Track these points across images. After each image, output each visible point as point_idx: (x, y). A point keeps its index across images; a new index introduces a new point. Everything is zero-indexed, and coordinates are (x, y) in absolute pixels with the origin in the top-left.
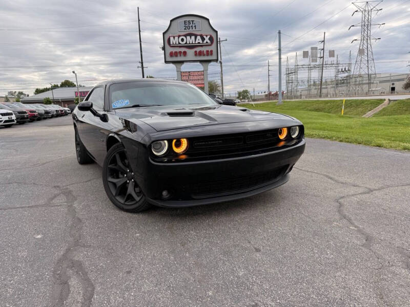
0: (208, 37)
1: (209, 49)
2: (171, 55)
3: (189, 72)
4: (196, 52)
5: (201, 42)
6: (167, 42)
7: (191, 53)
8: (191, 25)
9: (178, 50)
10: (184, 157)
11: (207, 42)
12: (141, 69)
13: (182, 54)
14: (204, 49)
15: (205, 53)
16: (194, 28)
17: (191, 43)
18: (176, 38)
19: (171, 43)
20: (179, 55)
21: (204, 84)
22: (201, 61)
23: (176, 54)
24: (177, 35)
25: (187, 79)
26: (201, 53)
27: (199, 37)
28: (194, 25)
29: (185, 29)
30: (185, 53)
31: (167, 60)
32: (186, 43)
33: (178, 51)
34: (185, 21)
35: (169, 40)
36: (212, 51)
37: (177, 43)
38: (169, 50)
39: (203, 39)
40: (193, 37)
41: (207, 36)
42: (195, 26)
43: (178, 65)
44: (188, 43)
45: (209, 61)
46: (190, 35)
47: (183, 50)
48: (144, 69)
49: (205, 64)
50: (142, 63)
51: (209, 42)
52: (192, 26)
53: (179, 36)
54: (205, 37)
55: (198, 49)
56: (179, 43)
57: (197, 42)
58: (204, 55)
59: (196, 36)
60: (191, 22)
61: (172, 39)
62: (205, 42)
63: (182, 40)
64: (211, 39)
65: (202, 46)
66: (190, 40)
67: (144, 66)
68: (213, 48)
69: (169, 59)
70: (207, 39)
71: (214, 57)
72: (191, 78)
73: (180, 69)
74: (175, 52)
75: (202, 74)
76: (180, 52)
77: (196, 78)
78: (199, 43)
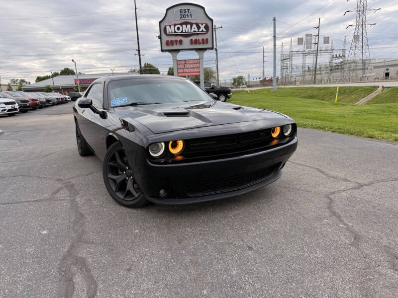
0: (204, 25)
1: (205, 37)
2: (168, 43)
3: (185, 60)
4: (191, 40)
5: (196, 30)
6: (163, 31)
7: (186, 41)
8: (186, 14)
9: (174, 38)
10: (180, 158)
11: (202, 31)
12: (138, 56)
13: (178, 43)
14: (200, 38)
15: (201, 41)
16: (189, 17)
17: (187, 31)
18: (172, 27)
19: (168, 32)
20: (175, 43)
21: (199, 72)
22: (197, 50)
23: (172, 43)
24: (173, 24)
25: (183, 67)
26: (196, 42)
27: (194, 26)
28: (189, 14)
29: (181, 18)
30: (181, 42)
31: (163, 49)
32: (182, 32)
33: (174, 40)
34: (181, 10)
35: (165, 29)
36: (207, 39)
37: (173, 32)
38: (165, 38)
39: (199, 28)
40: (189, 26)
41: (202, 24)
42: (191, 15)
43: (174, 53)
44: (184, 31)
45: (205, 49)
46: (186, 23)
47: (178, 38)
48: (141, 56)
49: (201, 52)
50: (139, 51)
51: (204, 30)
52: (188, 15)
53: (175, 25)
54: (200, 25)
55: (194, 38)
56: (175, 32)
57: (192, 31)
58: (200, 43)
59: (191, 24)
60: (187, 11)
61: (168, 27)
62: (200, 30)
63: (178, 29)
64: (206, 27)
65: (197, 34)
66: (186, 29)
67: (141, 54)
68: (208, 36)
69: (165, 48)
70: (202, 28)
71: (210, 45)
72: (187, 66)
73: (176, 57)
74: (171, 41)
75: (198, 62)
76: (176, 41)
77: (191, 66)
78: (194, 31)
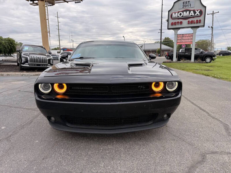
0: (199, 11)
1: (198, 19)
2: (172, 24)
3: (183, 34)
4: (189, 21)
5: (193, 14)
6: (170, 16)
7: (185, 23)
8: (187, 5)
9: (177, 21)
11: (197, 15)
13: (179, 24)
14: (195, 19)
15: (195, 22)
16: (189, 6)
17: (186, 16)
18: (177, 14)
19: (173, 17)
20: (177, 24)
21: (192, 42)
22: (192, 27)
23: (175, 24)
24: (178, 11)
25: (181, 39)
26: (192, 22)
27: (192, 12)
28: (189, 4)
29: (183, 7)
30: (181, 23)
31: (169, 28)
32: (183, 16)
33: (177, 22)
34: (183, 2)
35: (172, 15)
36: (200, 20)
37: (177, 16)
38: (171, 21)
39: (195, 12)
40: (188, 12)
41: (198, 11)
42: (190, 5)
43: (176, 30)
44: (184, 16)
45: (198, 27)
47: (180, 21)
49: (195, 29)
50: (161, 30)
51: (199, 14)
52: (188, 5)
53: (178, 12)
54: (196, 11)
55: (190, 20)
56: (178, 17)
57: (190, 15)
58: (194, 23)
59: (190, 11)
60: (188, 2)
61: (174, 14)
62: (196, 14)
63: (180, 14)
64: (201, 12)
65: (193, 17)
66: (186, 14)
67: (162, 32)
68: (202, 18)
70: (198, 13)
71: (202, 24)
72: (184, 38)
73: (177, 33)
74: (175, 22)
75: (191, 35)
76: (178, 22)
77: (187, 38)
78: (192, 15)
